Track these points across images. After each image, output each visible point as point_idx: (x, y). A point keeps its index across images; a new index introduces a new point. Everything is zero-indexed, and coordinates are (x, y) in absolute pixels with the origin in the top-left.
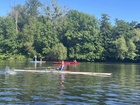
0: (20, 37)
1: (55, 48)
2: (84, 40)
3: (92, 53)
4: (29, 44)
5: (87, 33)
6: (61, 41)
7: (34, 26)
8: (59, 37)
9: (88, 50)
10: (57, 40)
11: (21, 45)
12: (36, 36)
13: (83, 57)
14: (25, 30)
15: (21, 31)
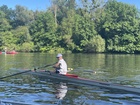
0: (59, 30)
1: (93, 41)
2: (123, 32)
3: (131, 45)
4: (68, 37)
5: (126, 23)
6: (99, 33)
7: (72, 19)
8: (97, 29)
9: (127, 42)
10: (95, 32)
11: (60, 38)
12: (74, 29)
13: (123, 49)
14: (64, 23)
15: (60, 24)
